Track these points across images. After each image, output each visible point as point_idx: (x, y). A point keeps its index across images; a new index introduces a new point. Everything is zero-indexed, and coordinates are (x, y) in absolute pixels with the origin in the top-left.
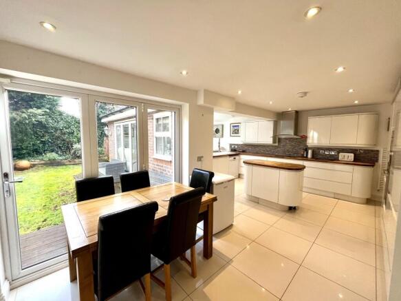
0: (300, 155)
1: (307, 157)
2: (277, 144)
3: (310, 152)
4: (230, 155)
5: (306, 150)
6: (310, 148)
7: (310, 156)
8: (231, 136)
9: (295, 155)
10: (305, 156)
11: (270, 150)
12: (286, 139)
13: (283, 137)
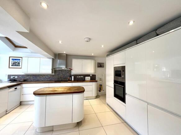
0: (68, 80)
1: (71, 80)
2: (53, 74)
3: (73, 77)
4: (10, 87)
5: (71, 76)
6: (73, 75)
7: (73, 79)
8: (9, 67)
9: (65, 80)
10: (70, 79)
11: (49, 78)
12: (59, 70)
13: (58, 69)
